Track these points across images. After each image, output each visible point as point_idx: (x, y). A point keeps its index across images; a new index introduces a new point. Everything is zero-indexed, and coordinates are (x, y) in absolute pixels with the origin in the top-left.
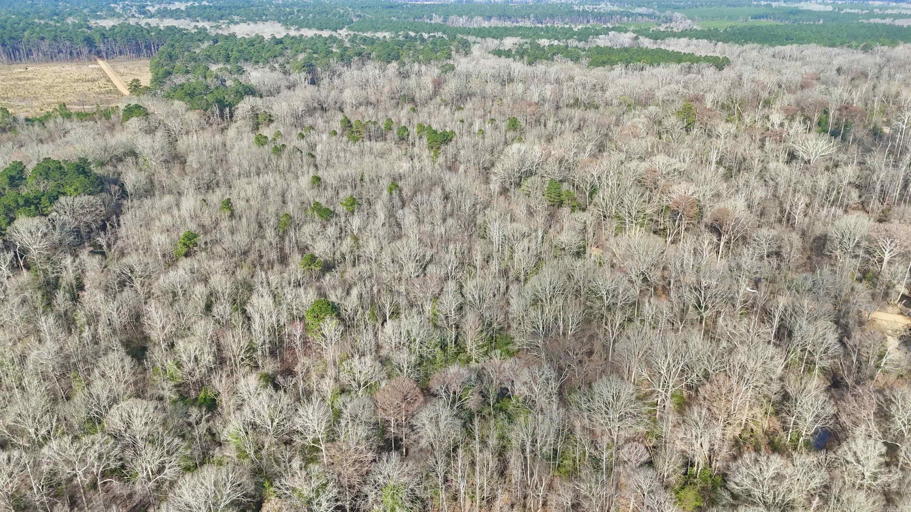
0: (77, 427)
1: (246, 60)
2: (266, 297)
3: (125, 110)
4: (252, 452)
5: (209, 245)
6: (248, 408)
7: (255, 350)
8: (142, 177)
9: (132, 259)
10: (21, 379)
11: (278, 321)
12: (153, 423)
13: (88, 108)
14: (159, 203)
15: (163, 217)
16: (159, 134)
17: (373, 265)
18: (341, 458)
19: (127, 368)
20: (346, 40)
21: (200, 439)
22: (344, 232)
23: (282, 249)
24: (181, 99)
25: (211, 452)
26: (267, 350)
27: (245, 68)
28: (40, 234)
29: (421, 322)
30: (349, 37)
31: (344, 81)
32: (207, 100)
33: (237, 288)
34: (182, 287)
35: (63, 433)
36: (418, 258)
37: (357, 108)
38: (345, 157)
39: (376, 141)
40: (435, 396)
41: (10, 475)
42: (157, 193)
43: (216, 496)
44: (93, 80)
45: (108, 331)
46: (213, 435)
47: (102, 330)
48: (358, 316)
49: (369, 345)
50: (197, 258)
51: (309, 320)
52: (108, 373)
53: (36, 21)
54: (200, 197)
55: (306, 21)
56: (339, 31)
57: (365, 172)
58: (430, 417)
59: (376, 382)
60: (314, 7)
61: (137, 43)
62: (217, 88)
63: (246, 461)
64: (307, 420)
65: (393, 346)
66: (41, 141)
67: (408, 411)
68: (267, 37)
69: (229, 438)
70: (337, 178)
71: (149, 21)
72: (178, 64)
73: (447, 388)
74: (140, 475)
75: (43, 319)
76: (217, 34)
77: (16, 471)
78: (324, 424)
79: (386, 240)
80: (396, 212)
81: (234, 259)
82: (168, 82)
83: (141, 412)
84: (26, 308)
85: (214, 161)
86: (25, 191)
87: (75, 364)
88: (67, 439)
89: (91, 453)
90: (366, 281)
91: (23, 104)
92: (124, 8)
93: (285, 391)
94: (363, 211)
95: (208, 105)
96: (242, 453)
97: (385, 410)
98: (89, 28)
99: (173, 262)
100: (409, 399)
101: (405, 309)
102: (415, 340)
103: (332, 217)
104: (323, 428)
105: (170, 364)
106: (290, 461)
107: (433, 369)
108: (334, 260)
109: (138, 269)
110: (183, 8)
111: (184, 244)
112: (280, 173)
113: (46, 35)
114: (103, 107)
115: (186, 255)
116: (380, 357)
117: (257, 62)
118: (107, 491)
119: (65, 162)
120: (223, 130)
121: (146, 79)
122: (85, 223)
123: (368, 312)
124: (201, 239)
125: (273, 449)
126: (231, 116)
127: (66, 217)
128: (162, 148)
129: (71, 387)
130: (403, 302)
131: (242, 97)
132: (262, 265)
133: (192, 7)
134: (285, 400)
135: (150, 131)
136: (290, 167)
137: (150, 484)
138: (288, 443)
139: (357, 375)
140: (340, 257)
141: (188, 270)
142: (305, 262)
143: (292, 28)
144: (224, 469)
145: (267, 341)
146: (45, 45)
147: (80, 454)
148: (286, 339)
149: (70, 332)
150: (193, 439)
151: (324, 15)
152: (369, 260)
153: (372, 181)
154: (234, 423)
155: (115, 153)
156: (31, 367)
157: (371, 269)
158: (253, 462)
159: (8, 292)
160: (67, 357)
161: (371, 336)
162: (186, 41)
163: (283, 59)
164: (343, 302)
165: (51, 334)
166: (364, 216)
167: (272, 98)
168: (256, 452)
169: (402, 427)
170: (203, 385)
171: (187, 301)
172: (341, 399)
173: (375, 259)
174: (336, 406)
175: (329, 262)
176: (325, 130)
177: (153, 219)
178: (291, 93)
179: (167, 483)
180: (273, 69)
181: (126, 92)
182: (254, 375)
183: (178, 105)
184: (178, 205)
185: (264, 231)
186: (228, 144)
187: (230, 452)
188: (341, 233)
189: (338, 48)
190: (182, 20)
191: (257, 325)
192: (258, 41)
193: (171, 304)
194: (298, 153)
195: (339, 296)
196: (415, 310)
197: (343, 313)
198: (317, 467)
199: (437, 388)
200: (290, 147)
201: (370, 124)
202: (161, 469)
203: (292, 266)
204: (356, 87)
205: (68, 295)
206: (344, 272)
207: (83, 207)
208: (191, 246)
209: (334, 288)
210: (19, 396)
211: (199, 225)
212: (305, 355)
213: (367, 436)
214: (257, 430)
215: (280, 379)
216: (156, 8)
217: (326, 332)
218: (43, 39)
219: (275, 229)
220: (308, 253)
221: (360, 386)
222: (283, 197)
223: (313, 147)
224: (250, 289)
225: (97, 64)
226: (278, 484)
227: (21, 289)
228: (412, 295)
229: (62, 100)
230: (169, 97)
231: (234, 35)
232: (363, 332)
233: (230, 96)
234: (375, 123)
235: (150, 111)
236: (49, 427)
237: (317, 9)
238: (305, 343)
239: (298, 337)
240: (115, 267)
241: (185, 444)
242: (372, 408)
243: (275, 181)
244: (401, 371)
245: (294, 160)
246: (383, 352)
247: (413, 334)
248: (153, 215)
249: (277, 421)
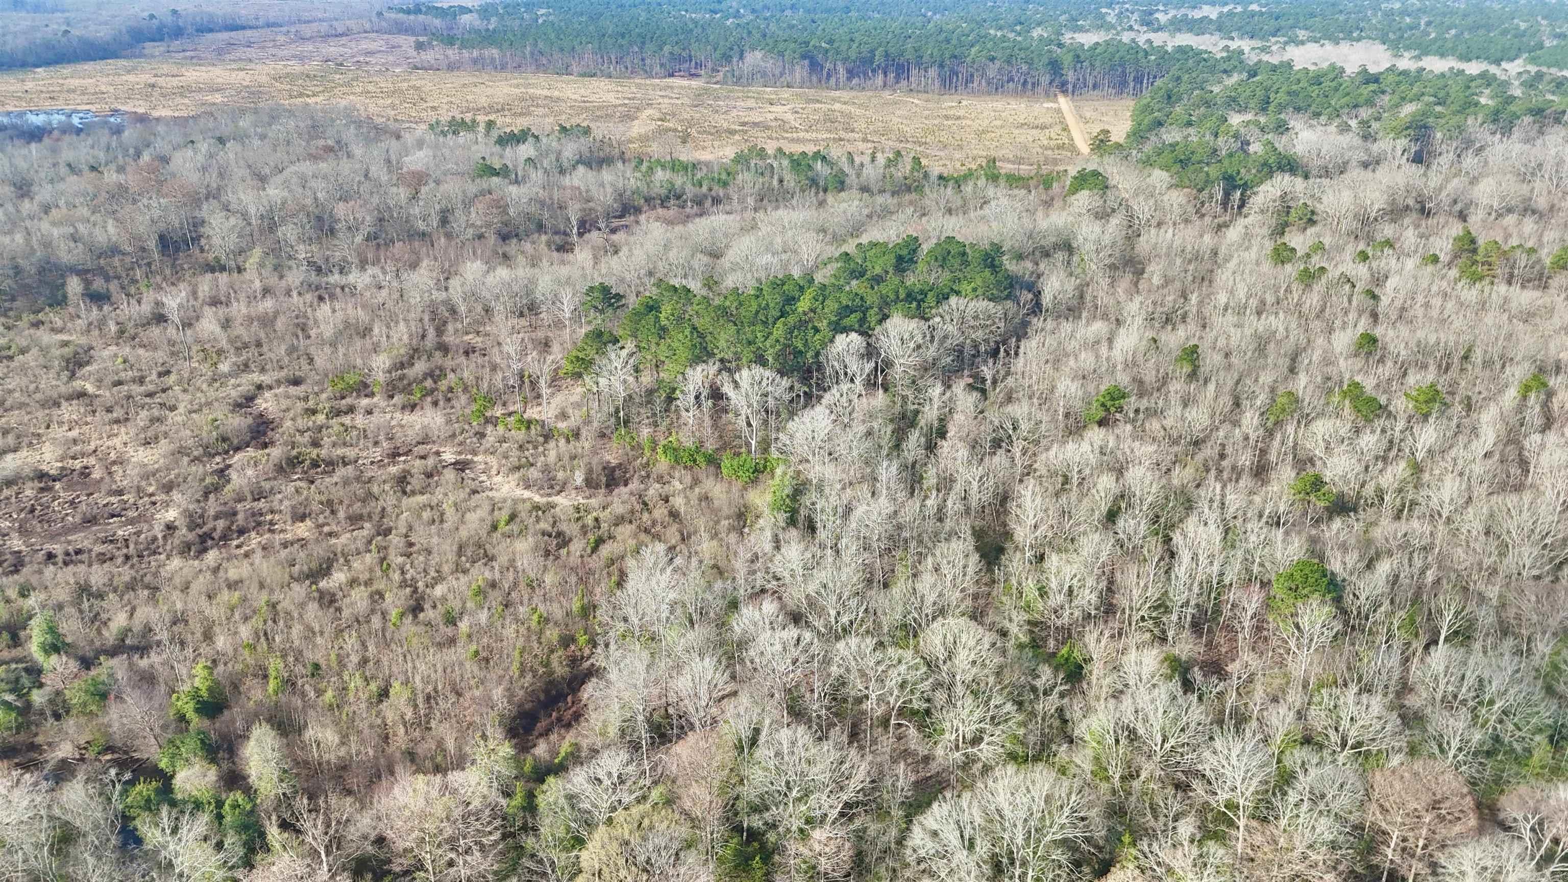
0: (886, 629)
1: (1298, 109)
2: (1212, 527)
3: (1075, 178)
4: (1117, 776)
5: (1141, 416)
6: (1130, 701)
7: (1168, 611)
8: (1070, 285)
9: (1020, 410)
10: (838, 538)
11: (1221, 574)
12: (984, 665)
13: (1025, 169)
14: (1083, 331)
15: (1083, 355)
16: (1114, 221)
17: (1440, 528)
18: (1271, 856)
19: (970, 570)
20: (1517, 83)
21: (1043, 719)
22: (1395, 450)
23: (1263, 452)
24: (1166, 168)
25: (1054, 747)
26: (1189, 618)
27: (1292, 124)
28: (912, 345)
29: (1517, 671)
30: (1525, 77)
31: (1486, 162)
32: (1207, 174)
33: (1167, 498)
34: (1080, 472)
35: (868, 632)
36: (1548, 541)
37: (1499, 216)
38: (1443, 309)
39: (1523, 287)
40: (1508, 829)
41: (794, 662)
42: (1084, 314)
43: (1043, 818)
44: (1043, 127)
45: (959, 507)
46: (1065, 721)
47: (953, 504)
48: (1378, 615)
49: (1384, 677)
50: (1117, 431)
51: (1277, 590)
52: (945, 569)
53: (992, 32)
54: (1150, 334)
55: (1439, 43)
56: (1504, 65)
57: (1478, 342)
58: (1482, 863)
59: (1380, 751)
60: (1465, 16)
61: (1124, 72)
62: (1231, 155)
63: (1104, 786)
64: (1225, 763)
65: (1439, 696)
66: (950, 211)
67: (1434, 832)
68: (1351, 69)
69: (1087, 738)
70: (1413, 344)
71: (1151, 36)
72: (1178, 109)
73: (1541, 823)
74: (947, 735)
75: (885, 464)
76: (1260, 61)
77: (802, 660)
78: (1255, 782)
79: (1485, 485)
80: (1525, 436)
81: (1176, 449)
82: (1153, 138)
83: (971, 643)
84: (868, 444)
85: (1190, 278)
86: (911, 280)
87: (906, 541)
88: (870, 642)
89: (893, 673)
90: (1416, 555)
91: (942, 154)
92: (1119, 15)
93: (1200, 699)
94: (1450, 419)
95: (1208, 182)
96: (1101, 771)
97: (1384, 810)
98: (1060, 45)
99: (1078, 428)
100: (1443, 812)
101: (1487, 635)
102: (1491, 702)
103: (1378, 416)
104: (1252, 789)
105: (1030, 587)
106: (1176, 820)
107: (1517, 774)
108: (1359, 496)
109: (1024, 426)
110: (1214, 16)
111: (1103, 405)
112: (1300, 316)
113: (998, 54)
114: (1045, 170)
115: (1101, 423)
116: (1402, 706)
117: (1317, 115)
118: (899, 738)
119: (972, 245)
120: (1220, 227)
121: (1120, 131)
122: (973, 341)
123: (1402, 614)
124: (1132, 403)
125: (1152, 786)
126: (1242, 206)
127: (951, 328)
128: (1114, 244)
129: (893, 571)
130: (1486, 618)
131: (1270, 174)
132: (1220, 471)
133: (1231, 14)
134: (1197, 713)
135: (1102, 215)
136: (1322, 311)
137: (957, 755)
138: (1182, 787)
139: (1345, 724)
140: (1372, 494)
141: (1096, 446)
142: (1300, 485)
143: (1406, 54)
144: (1066, 784)
145: (1192, 603)
146: (992, 71)
147: (880, 669)
148: (1226, 610)
149: (912, 494)
150: (1033, 714)
151: (1481, 32)
152: (1433, 516)
153: (1487, 364)
154: (1101, 715)
155: (1042, 243)
156: (854, 525)
157: (1432, 534)
158: (1114, 792)
159: (854, 415)
160: (900, 527)
161: (1395, 660)
162: (1202, 72)
163: (1370, 111)
164: (1354, 578)
165: (888, 488)
166: (1448, 428)
167: (1325, 181)
168: (1123, 778)
169: (1413, 856)
170: (1070, 636)
171: (1082, 496)
172: (1299, 754)
173: (1448, 518)
174: (1288, 762)
175: (1346, 499)
176: (1416, 252)
177: (1067, 355)
178: (1369, 174)
179: (980, 765)
180: (1345, 129)
181: (1085, 149)
182: (1155, 652)
183: (1159, 177)
184: (1110, 340)
185: (1242, 412)
186: (1223, 251)
187: (1083, 760)
188: (1390, 449)
189: (1492, 98)
190: (1207, 36)
191: (1183, 569)
192: (1332, 76)
193: (1057, 495)
194: (1347, 287)
195: (1349, 566)
196: (1509, 643)
197: (1348, 599)
198: (1221, 852)
199: (1514, 815)
200: (1333, 273)
201: (1518, 252)
202: (976, 740)
203: (1274, 487)
204: (1509, 176)
205: (923, 440)
206: (1375, 524)
207: (976, 318)
208: (1113, 410)
209: (1344, 547)
210: (830, 560)
211: (1134, 380)
212: (1253, 649)
213: (1332, 842)
214: (1136, 744)
215: (1197, 674)
216: (1170, 16)
217: (1304, 622)
218: (992, 59)
219: (1262, 414)
220: (1310, 471)
221: (1344, 744)
222: (1293, 360)
223: (1379, 279)
224: (1189, 505)
225: (1056, 102)
226: (1146, 849)
227: (871, 416)
228: (1511, 612)
229: (993, 153)
230: (1148, 163)
231: (1289, 65)
232: (1379, 647)
233: (1249, 171)
234: (1532, 251)
235: (1112, 183)
236: (853, 617)
237: (1470, 20)
238: (1259, 629)
239: (1250, 613)
240: (994, 416)
241: (1020, 717)
242: (1359, 796)
243: (1287, 329)
244: (1442, 751)
245: (1334, 298)
246: (1413, 701)
247: (1491, 690)
248: (1069, 349)
249: (1172, 742)
